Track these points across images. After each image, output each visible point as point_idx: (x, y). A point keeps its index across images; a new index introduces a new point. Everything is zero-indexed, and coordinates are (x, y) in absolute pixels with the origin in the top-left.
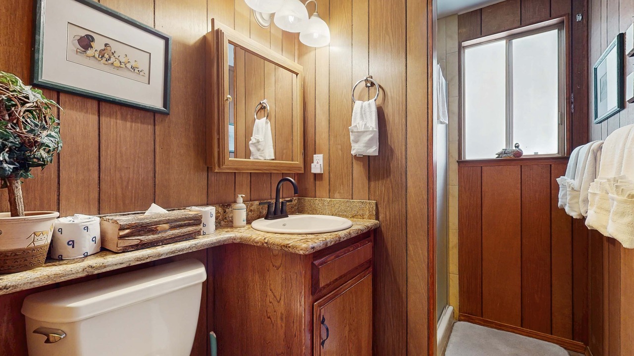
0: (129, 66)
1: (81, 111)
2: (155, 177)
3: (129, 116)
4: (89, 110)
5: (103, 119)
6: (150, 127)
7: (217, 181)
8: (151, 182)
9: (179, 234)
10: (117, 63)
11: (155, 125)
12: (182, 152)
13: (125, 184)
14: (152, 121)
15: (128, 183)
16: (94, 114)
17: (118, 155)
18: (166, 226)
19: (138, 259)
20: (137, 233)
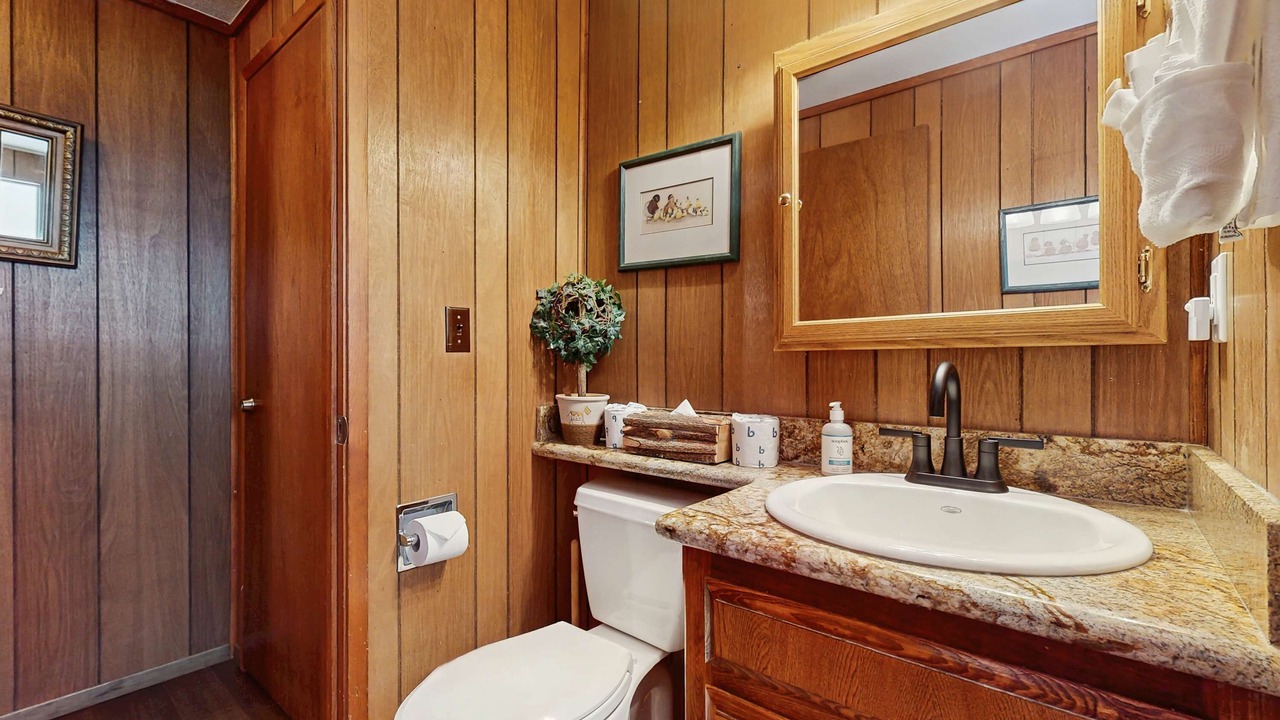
0: (690, 211)
1: (652, 287)
2: (722, 362)
3: (694, 278)
4: (659, 284)
5: (669, 290)
6: (717, 287)
7: (827, 369)
8: (717, 371)
9: (682, 450)
10: (679, 214)
11: (722, 284)
12: (761, 317)
13: (689, 371)
14: (719, 278)
15: (691, 370)
16: (661, 286)
17: (682, 333)
18: (667, 433)
19: (628, 465)
20: (638, 433)
